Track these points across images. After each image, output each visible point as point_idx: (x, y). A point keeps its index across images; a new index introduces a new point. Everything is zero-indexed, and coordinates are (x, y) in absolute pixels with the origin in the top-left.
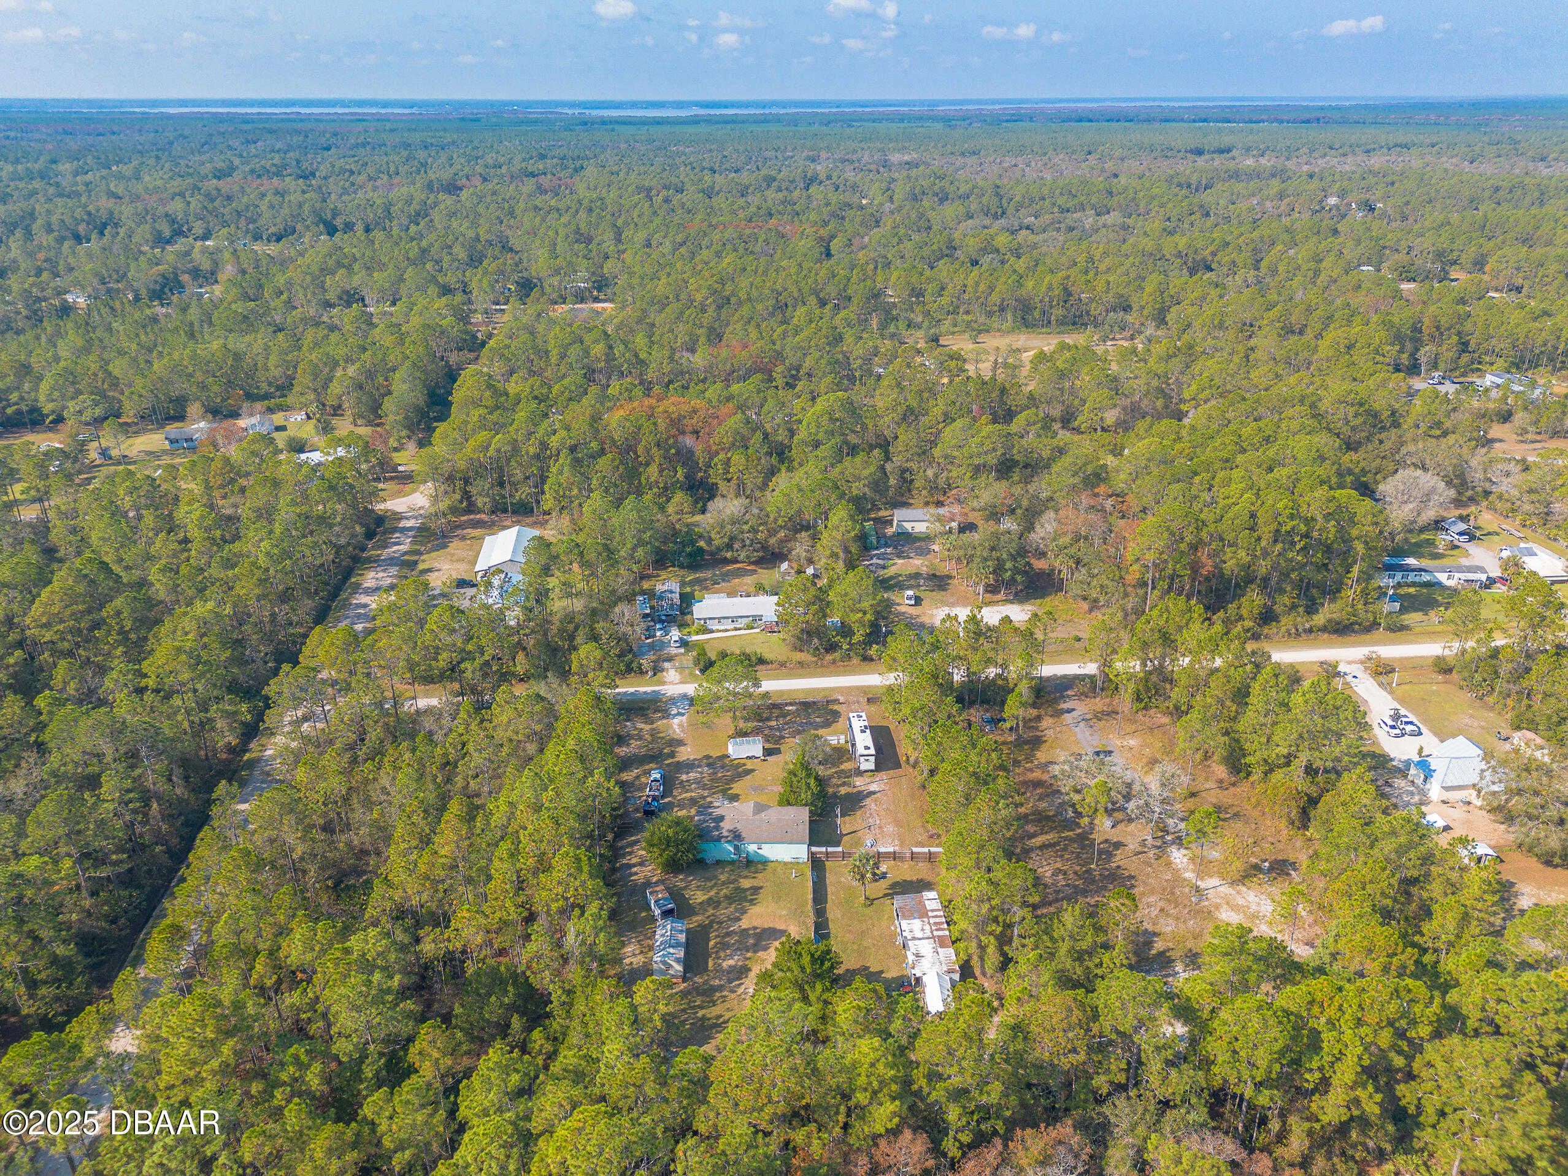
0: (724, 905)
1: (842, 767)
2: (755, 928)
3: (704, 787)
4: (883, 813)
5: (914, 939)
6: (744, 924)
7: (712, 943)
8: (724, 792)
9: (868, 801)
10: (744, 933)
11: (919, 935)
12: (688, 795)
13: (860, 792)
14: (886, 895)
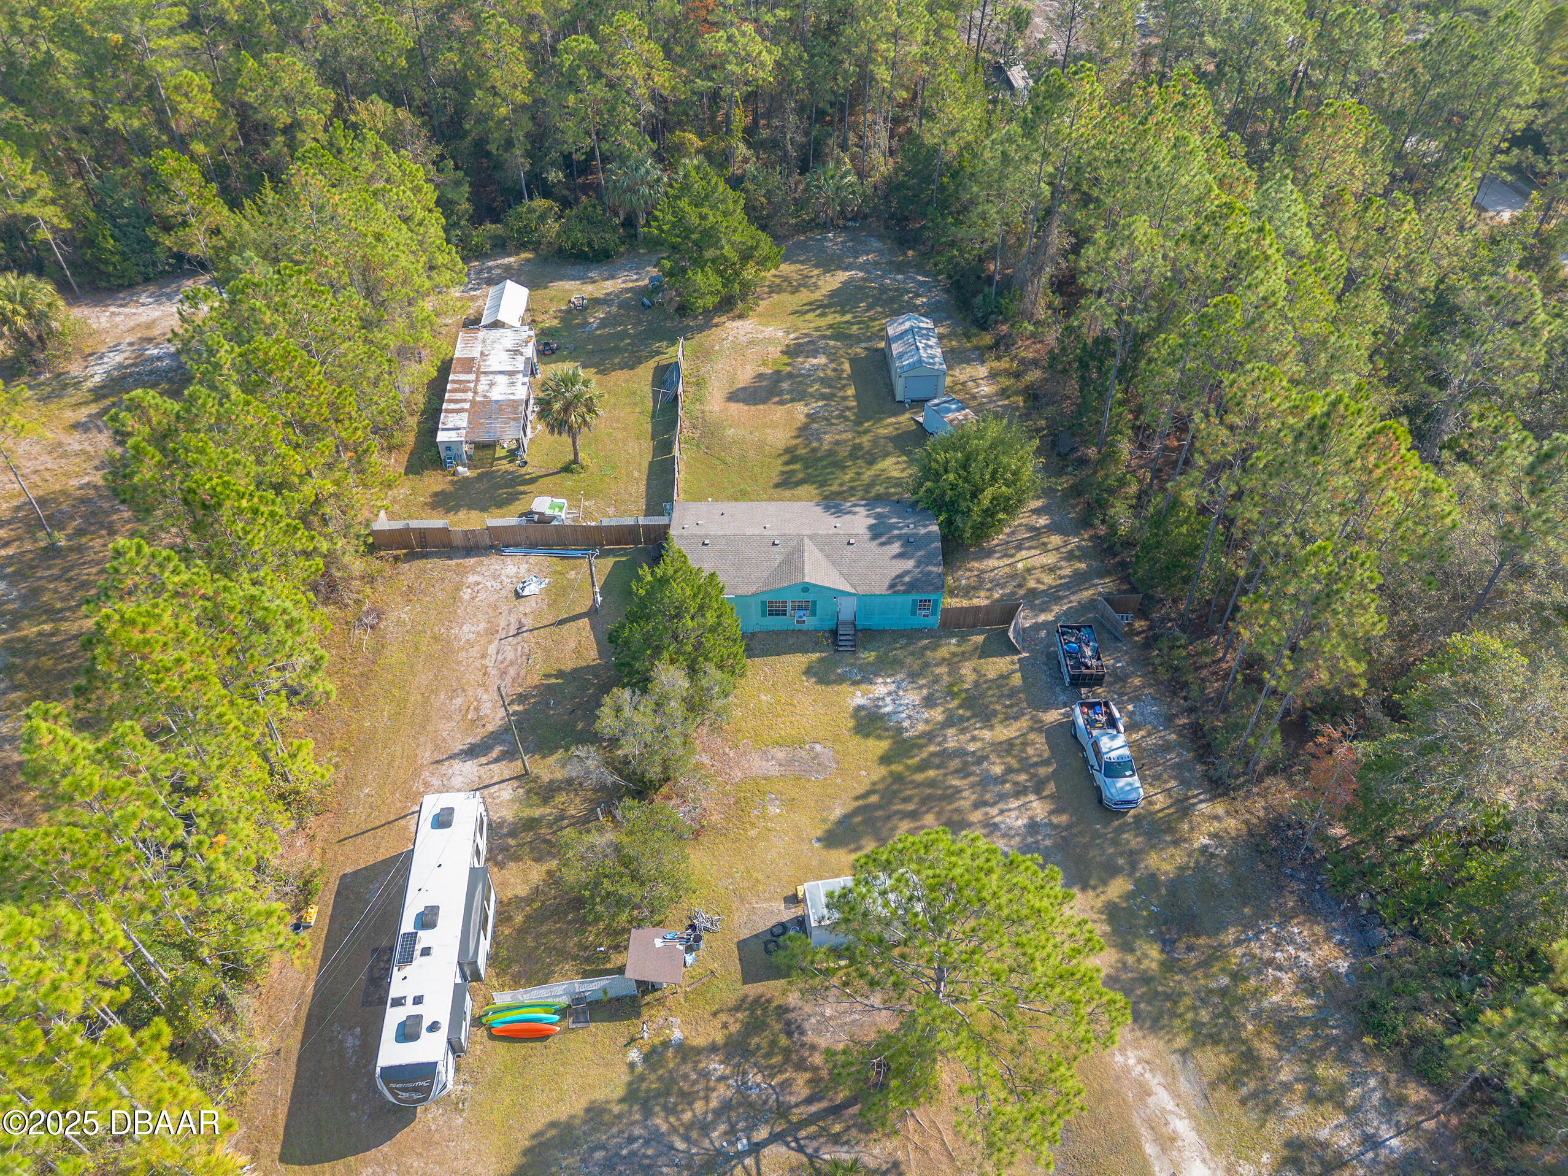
0: (844, 452)
1: (537, 873)
2: (782, 403)
3: (967, 762)
4: (473, 677)
5: (511, 374)
6: (800, 411)
7: (851, 391)
8: (902, 747)
9: (495, 717)
10: (800, 395)
11: (502, 380)
12: (1004, 732)
13: (509, 755)
14: (533, 481)
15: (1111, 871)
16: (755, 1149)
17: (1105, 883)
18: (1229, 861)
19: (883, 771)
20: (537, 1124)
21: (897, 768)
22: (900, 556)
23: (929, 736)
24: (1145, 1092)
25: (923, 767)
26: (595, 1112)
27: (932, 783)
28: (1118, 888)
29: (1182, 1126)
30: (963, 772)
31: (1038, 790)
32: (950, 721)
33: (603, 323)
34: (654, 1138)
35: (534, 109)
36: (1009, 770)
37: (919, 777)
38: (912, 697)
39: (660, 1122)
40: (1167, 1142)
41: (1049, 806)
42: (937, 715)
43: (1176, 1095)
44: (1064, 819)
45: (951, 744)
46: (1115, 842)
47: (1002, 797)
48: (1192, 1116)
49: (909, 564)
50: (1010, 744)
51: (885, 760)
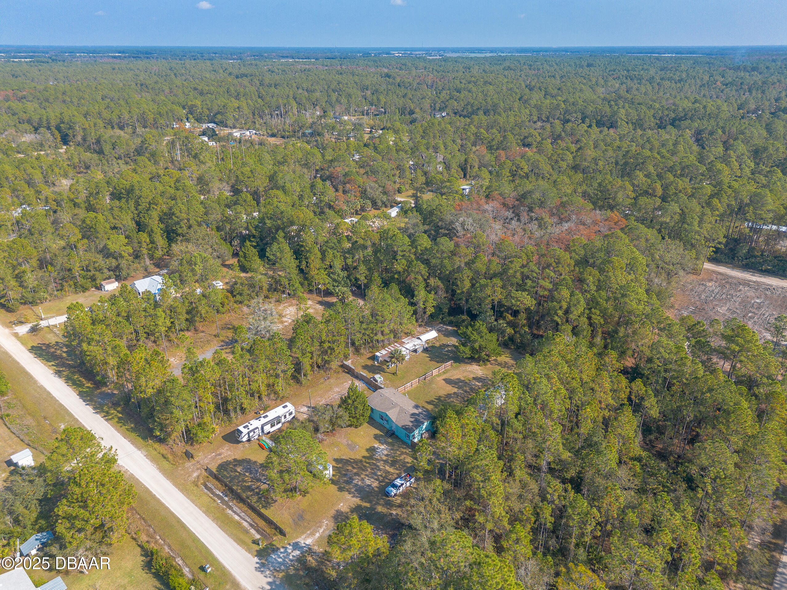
2: (454, 387)
5: (407, 349)
6: (455, 391)
9: (320, 405)
10: (460, 388)
15: (370, 502)
16: (265, 483)
17: (366, 502)
18: (393, 519)
19: (361, 458)
20: (248, 457)
21: (364, 459)
22: (412, 422)
23: (377, 460)
24: (321, 527)
25: (367, 463)
26: (255, 462)
27: (365, 466)
28: (368, 505)
29: (318, 535)
30: (372, 469)
31: (380, 482)
32: (386, 462)
33: (448, 351)
34: (257, 471)
35: (469, 293)
36: (381, 476)
37: (365, 464)
38: (385, 452)
39: (260, 470)
40: (313, 534)
41: (378, 485)
42: (385, 458)
43: (323, 532)
44: (376, 489)
45: (378, 464)
46: (378, 499)
47: (372, 478)
48: (321, 536)
49: (411, 424)
50: (389, 472)
51: (364, 457)
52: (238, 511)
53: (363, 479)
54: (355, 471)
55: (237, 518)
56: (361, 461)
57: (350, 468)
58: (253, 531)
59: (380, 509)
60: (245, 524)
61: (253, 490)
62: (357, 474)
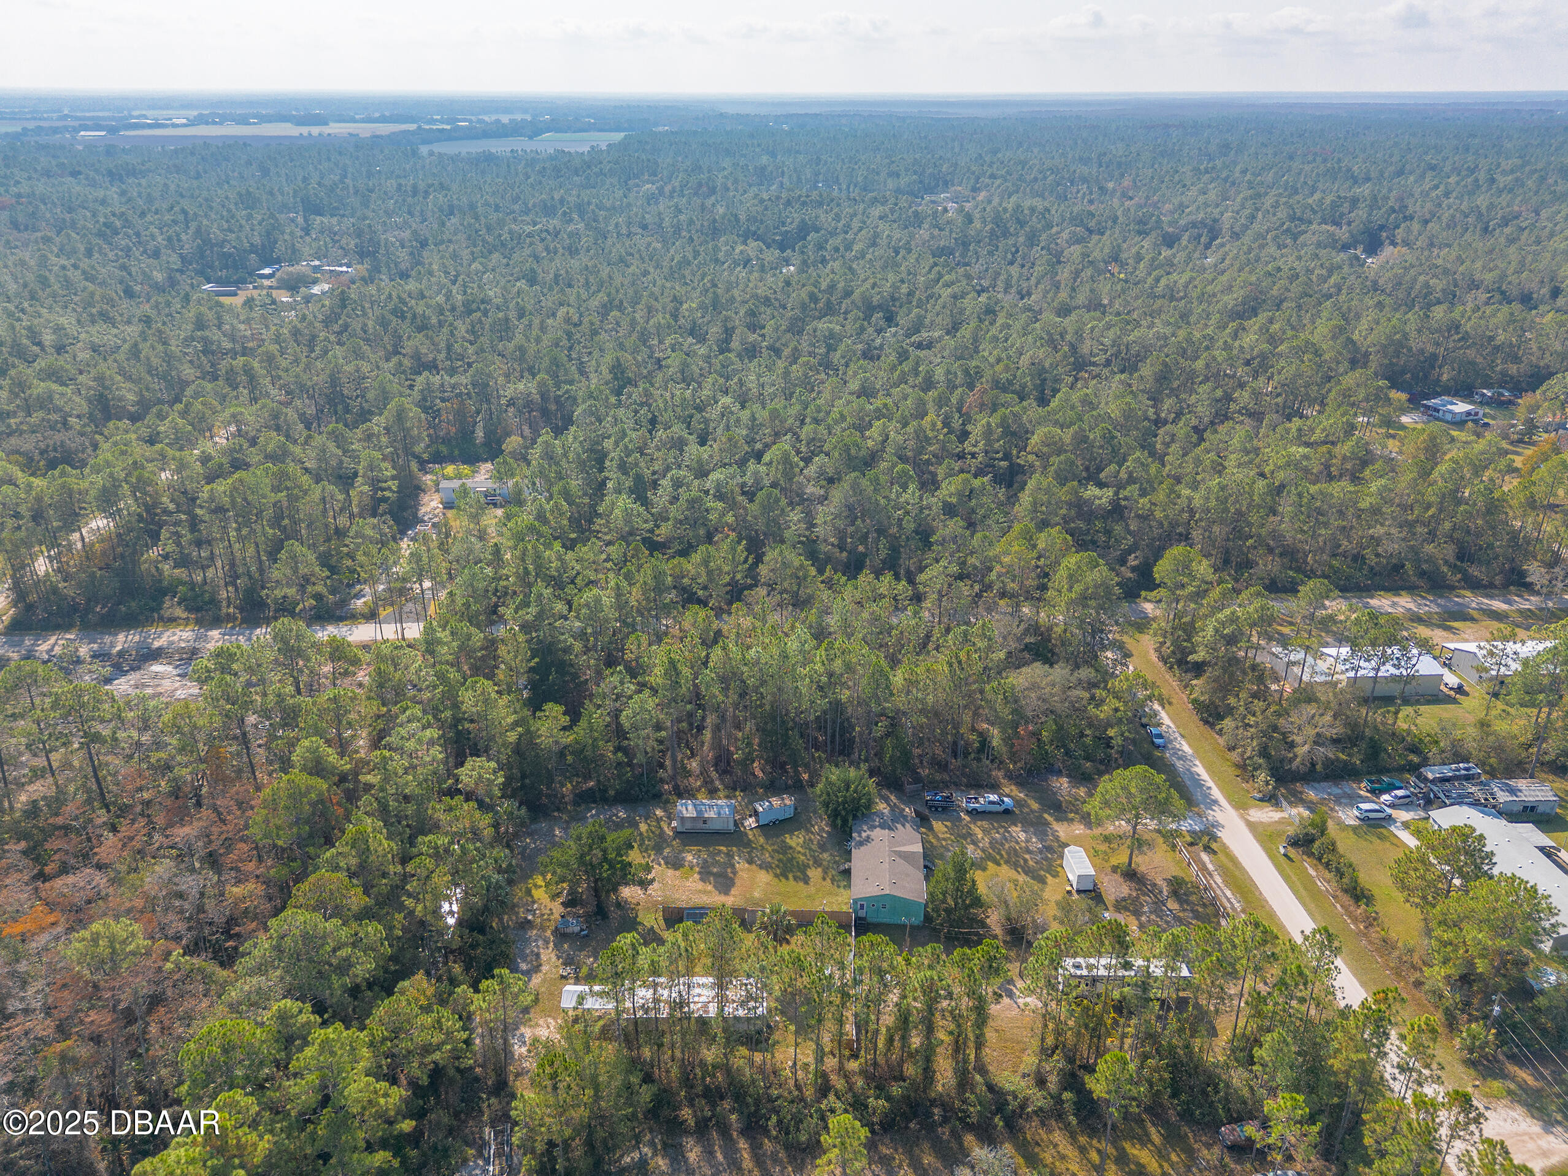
3: (995, 843)
6: (743, 866)
7: (722, 848)
10: (729, 865)
12: (978, 831)
15: (1041, 817)
17: (1046, 820)
18: (1029, 791)
19: (1005, 866)
21: (1002, 862)
25: (1001, 855)
30: (1001, 844)
31: (1006, 827)
32: (974, 844)
36: (997, 833)
37: (1006, 856)
41: (1013, 826)
44: (1018, 823)
45: (987, 845)
47: (1012, 837)
50: (983, 831)
52: (1224, 900)
53: (1027, 841)
54: (1027, 856)
55: (1229, 893)
56: (1007, 862)
57: (1031, 863)
58: (1210, 867)
59: (1035, 806)
60: (1219, 880)
61: (1192, 911)
62: (1029, 851)
